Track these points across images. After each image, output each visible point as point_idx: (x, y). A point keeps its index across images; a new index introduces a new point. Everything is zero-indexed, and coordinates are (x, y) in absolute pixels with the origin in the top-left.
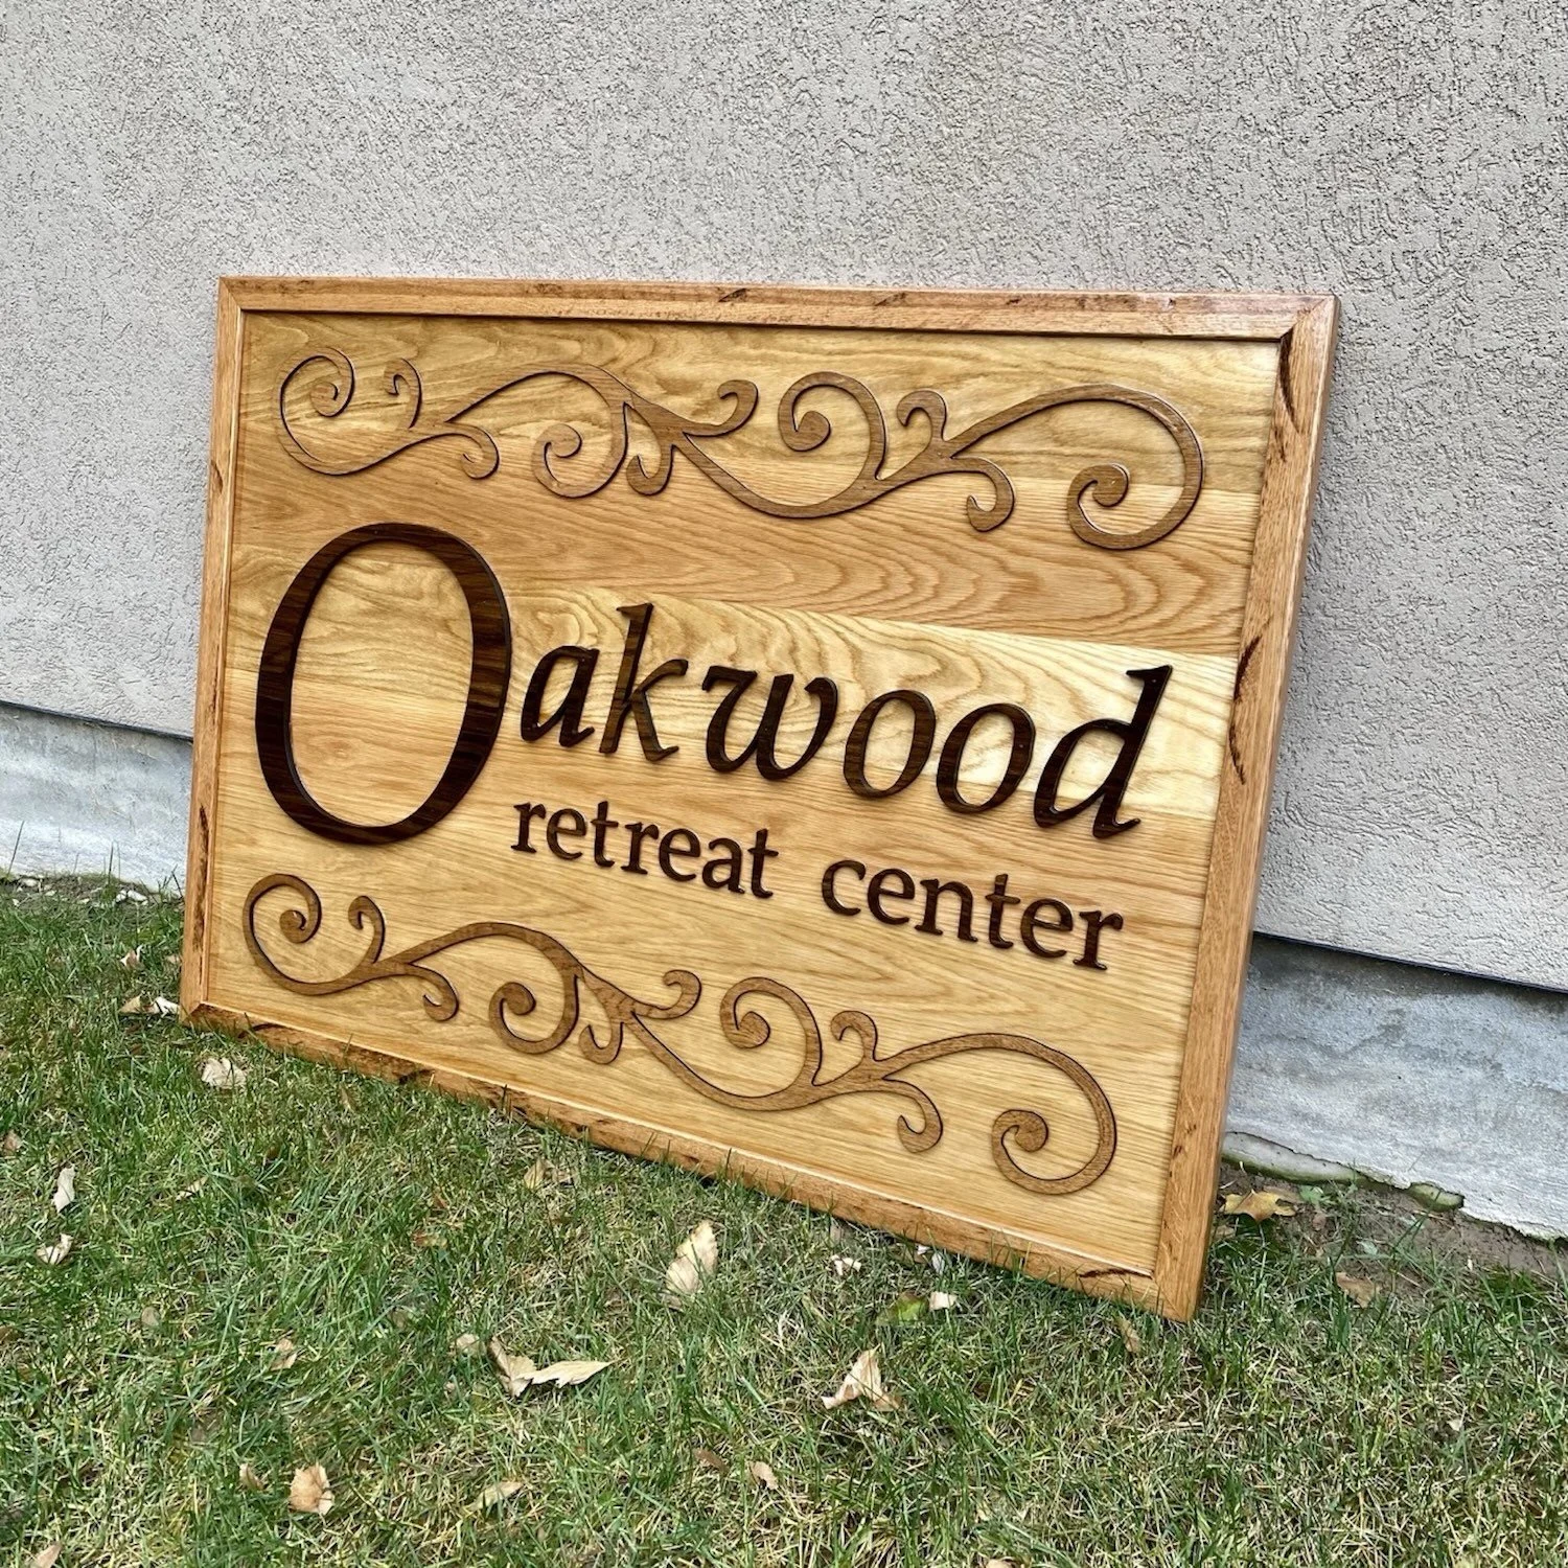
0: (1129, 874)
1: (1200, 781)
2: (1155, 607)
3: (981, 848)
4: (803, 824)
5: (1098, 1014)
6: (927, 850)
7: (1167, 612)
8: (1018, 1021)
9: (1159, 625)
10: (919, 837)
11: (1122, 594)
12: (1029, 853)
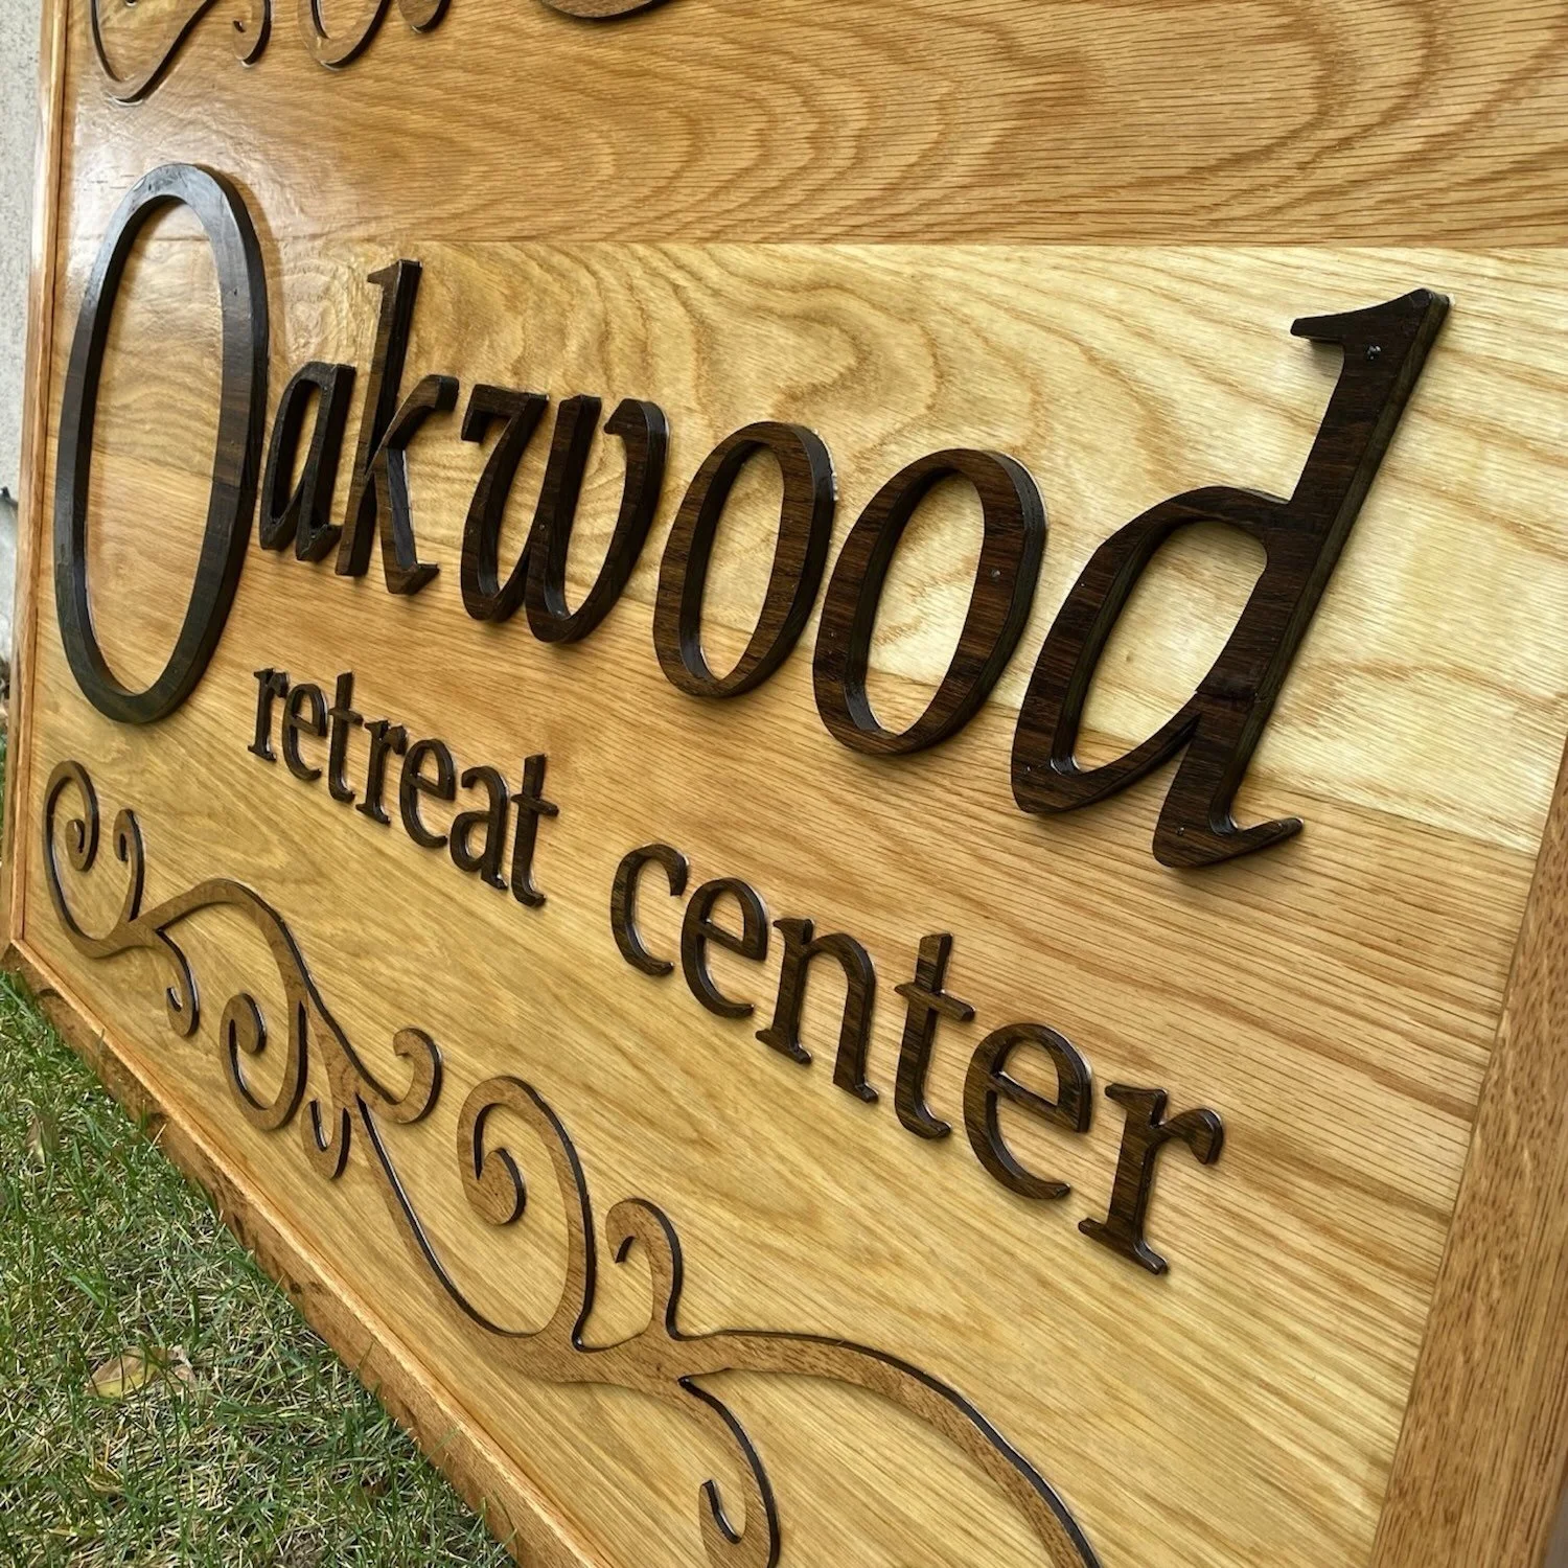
0: (1255, 996)
1: (1506, 709)
2: (1415, 93)
3: (901, 854)
4: (598, 750)
5: (1133, 1395)
6: (794, 841)
7: (1452, 106)
8: (945, 1342)
9: (1417, 161)
10: (784, 808)
11: (1313, 71)
12: (1002, 884)
